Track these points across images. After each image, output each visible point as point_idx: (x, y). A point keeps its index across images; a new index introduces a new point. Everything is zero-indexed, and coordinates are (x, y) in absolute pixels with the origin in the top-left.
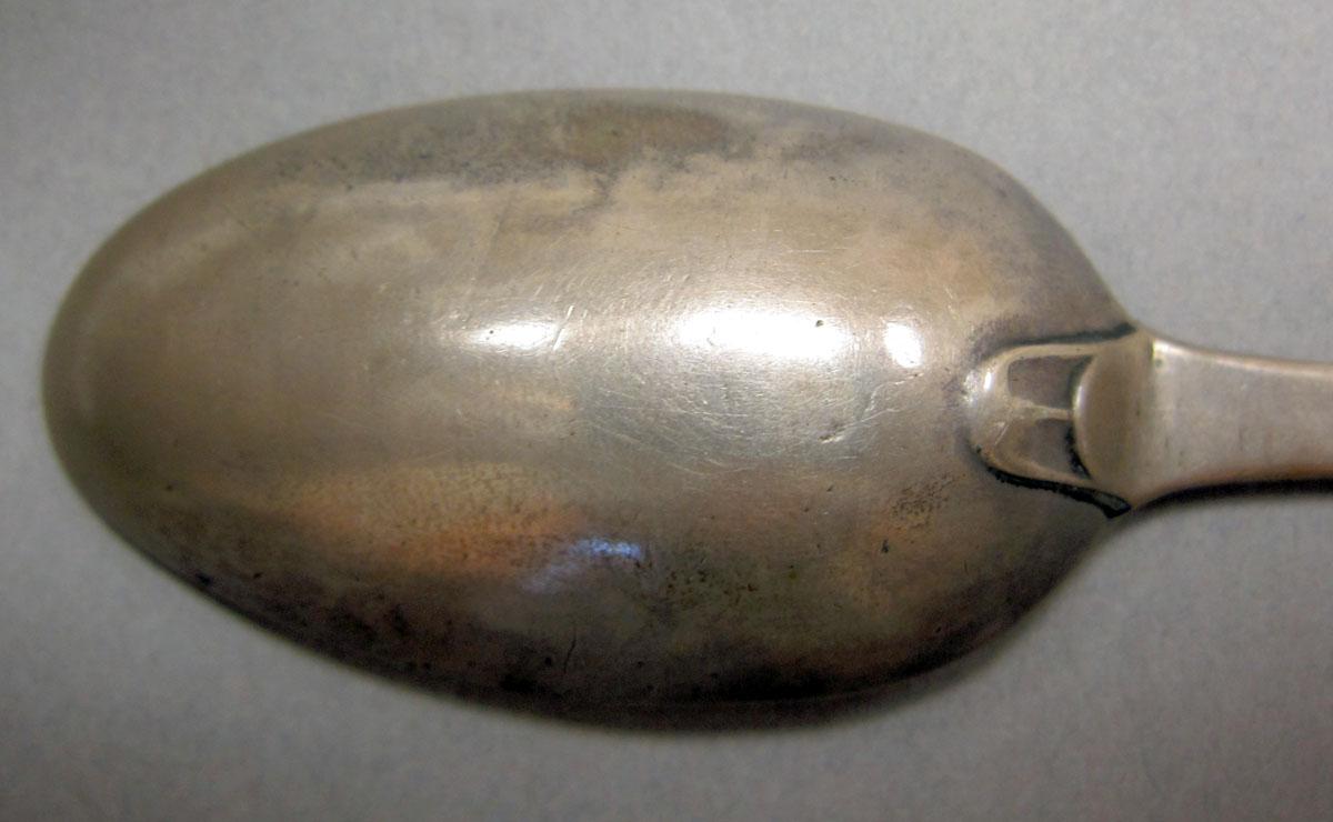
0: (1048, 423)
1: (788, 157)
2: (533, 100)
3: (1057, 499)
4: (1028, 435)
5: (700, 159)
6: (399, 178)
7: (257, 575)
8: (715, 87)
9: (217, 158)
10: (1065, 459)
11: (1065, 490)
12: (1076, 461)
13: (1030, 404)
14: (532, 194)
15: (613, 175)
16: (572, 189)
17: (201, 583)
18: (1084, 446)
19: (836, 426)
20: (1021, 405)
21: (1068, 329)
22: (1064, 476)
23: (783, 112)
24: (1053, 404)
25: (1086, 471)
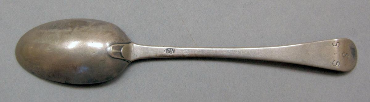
0: (118, 52)
1: (92, 26)
2: (68, 20)
3: (120, 60)
4: (115, 53)
5: (83, 26)
6: (53, 29)
7: (39, 72)
8: (87, 18)
9: (34, 27)
10: (120, 56)
11: (121, 59)
12: (122, 56)
13: (115, 50)
14: (66, 31)
15: (74, 28)
16: (70, 30)
17: (33, 73)
18: (123, 54)
19: (94, 53)
20: (114, 50)
21: (121, 43)
22: (121, 58)
23: (93, 20)
24: (119, 50)
25: (124, 58)
